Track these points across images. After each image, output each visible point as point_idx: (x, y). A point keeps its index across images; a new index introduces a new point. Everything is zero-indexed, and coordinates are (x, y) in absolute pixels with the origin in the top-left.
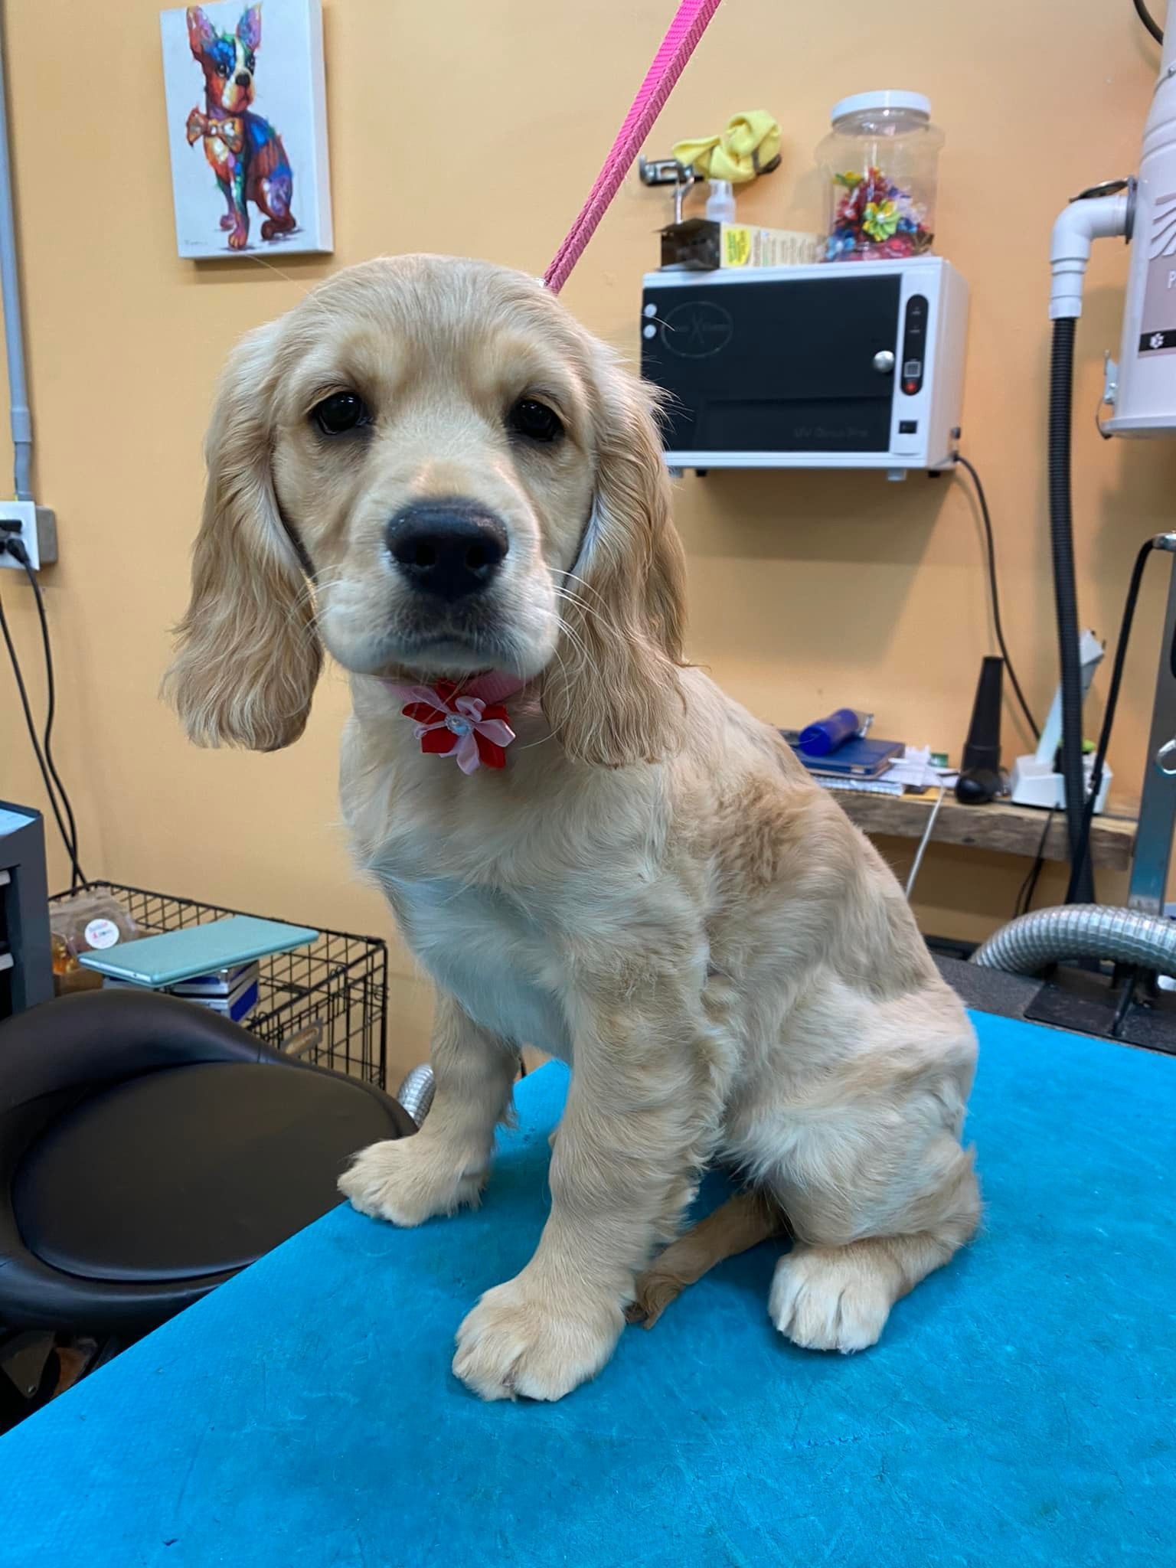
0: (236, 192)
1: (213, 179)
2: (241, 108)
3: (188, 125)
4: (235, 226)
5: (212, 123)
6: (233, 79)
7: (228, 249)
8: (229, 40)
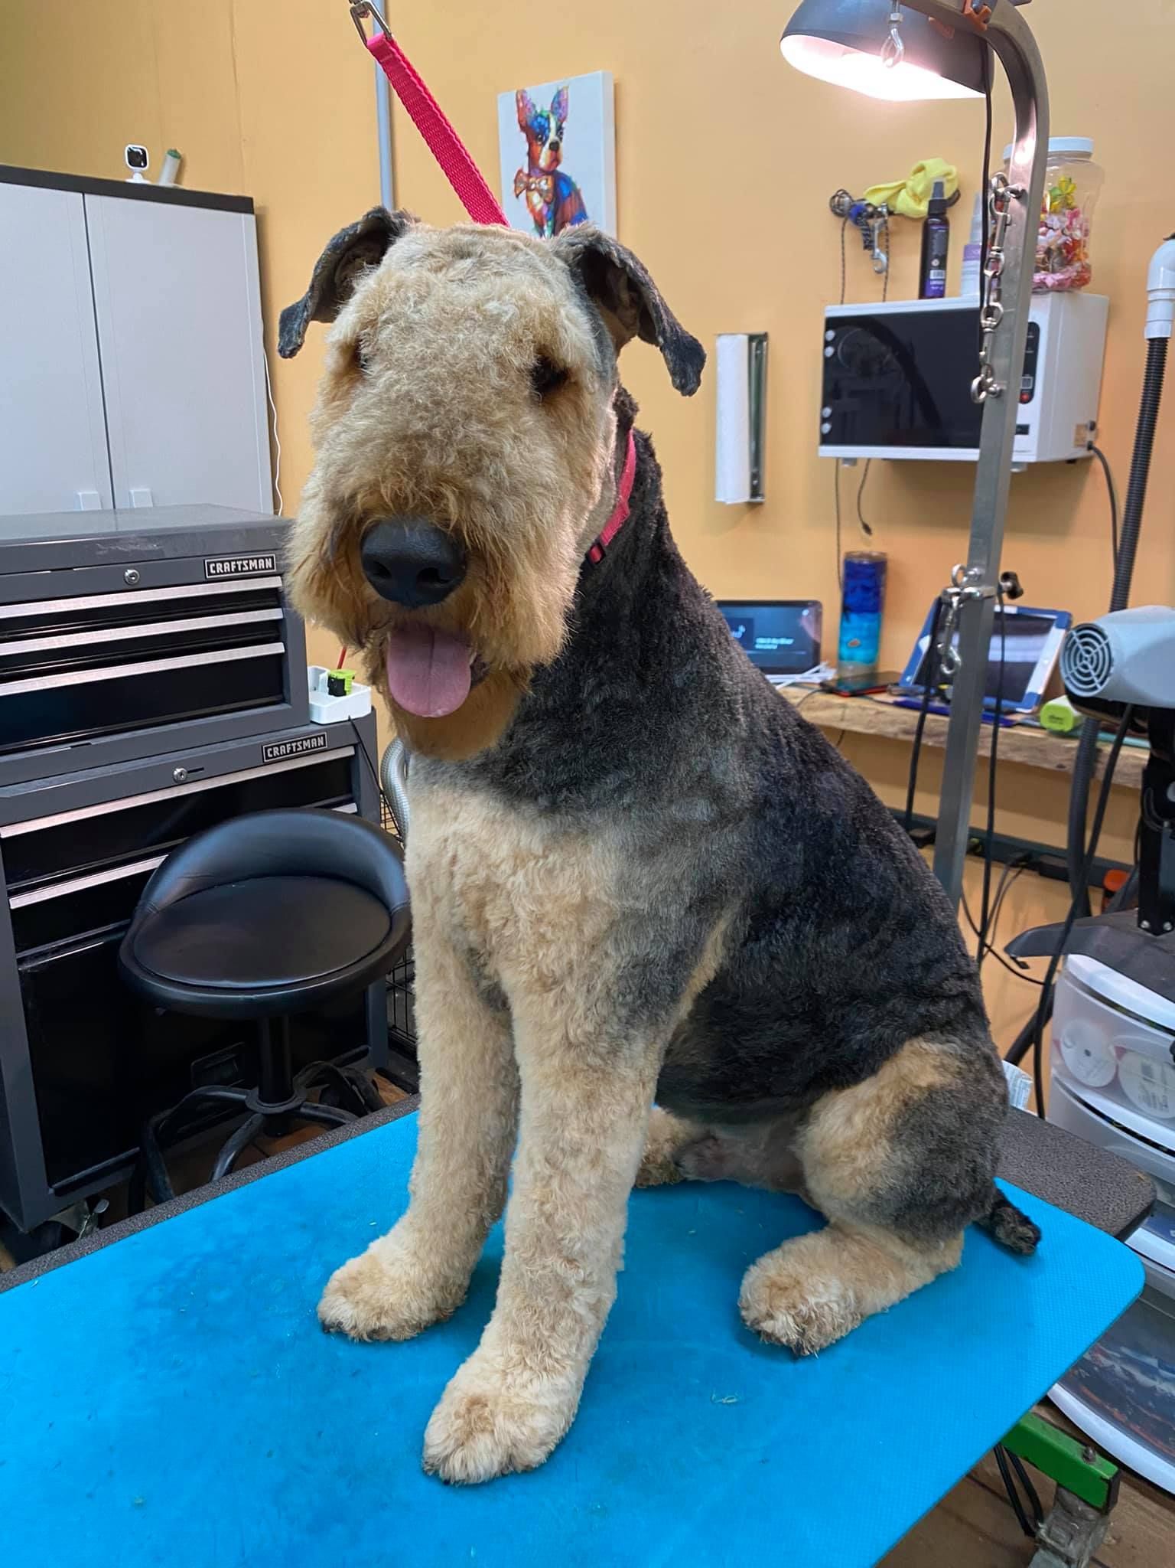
2: (552, 169)
3: (515, 181)
6: (547, 145)
8: (545, 114)
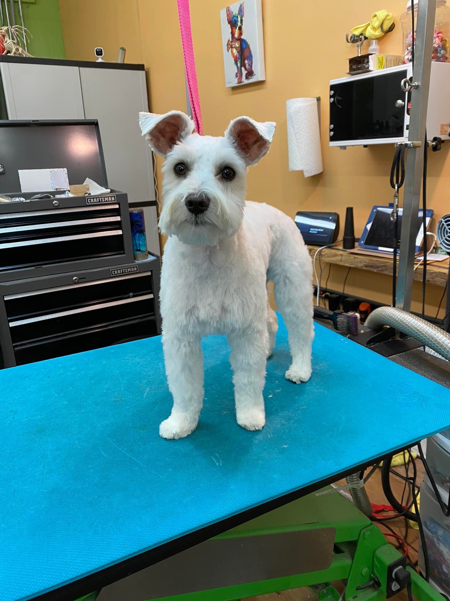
0: (239, 65)
1: (233, 62)
2: (239, 38)
3: (227, 45)
4: (239, 76)
5: (233, 43)
6: (238, 28)
7: (237, 83)
8: (236, 15)
